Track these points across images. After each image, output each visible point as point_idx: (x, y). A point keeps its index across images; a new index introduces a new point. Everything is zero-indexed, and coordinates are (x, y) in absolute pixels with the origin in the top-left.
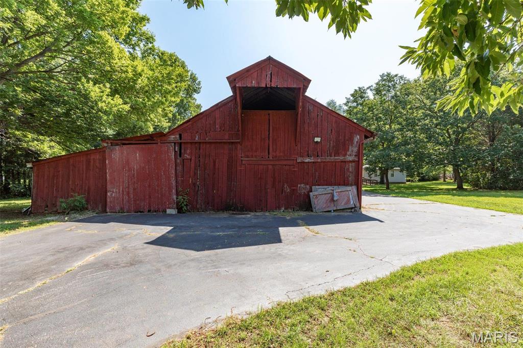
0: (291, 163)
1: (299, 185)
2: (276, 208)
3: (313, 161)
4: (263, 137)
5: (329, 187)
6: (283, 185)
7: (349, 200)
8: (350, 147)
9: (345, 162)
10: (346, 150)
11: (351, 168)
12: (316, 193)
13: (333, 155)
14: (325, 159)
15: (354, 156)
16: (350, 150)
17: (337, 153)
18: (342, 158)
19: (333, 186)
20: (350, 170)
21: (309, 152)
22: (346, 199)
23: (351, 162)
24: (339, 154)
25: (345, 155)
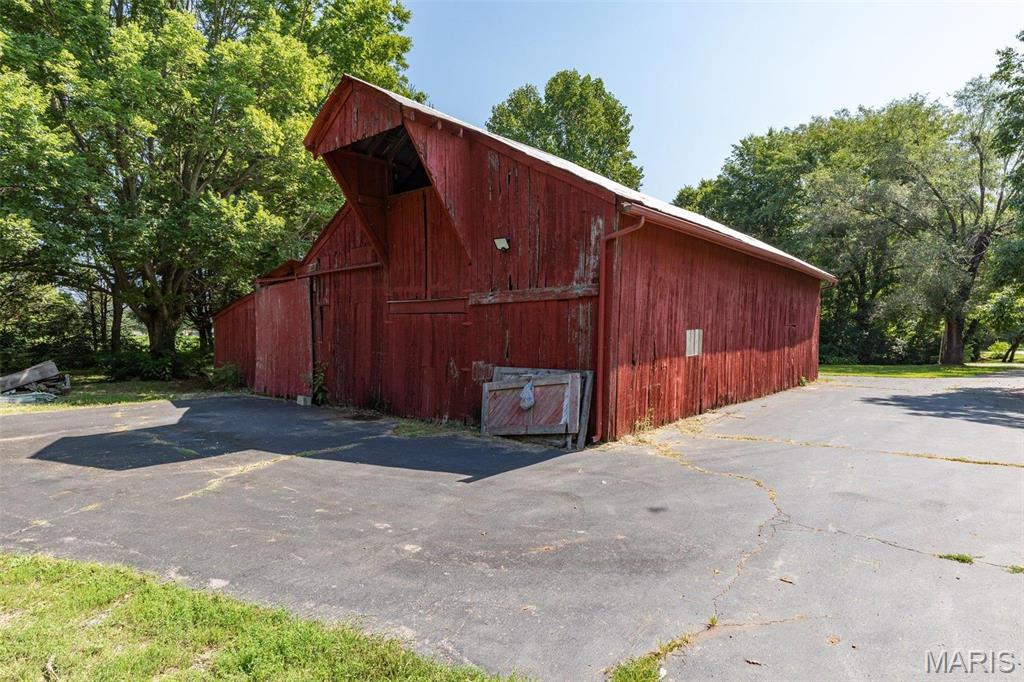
0: (459, 307)
1: (474, 363)
2: (435, 414)
3: (497, 300)
4: (417, 250)
5: (529, 370)
6: (449, 362)
7: (558, 413)
8: (582, 256)
9: (567, 300)
10: (571, 264)
11: (582, 315)
12: (495, 385)
13: (542, 282)
14: (523, 294)
15: (590, 283)
16: (581, 265)
17: (550, 279)
18: (558, 290)
19: (535, 371)
20: (581, 322)
21: (494, 277)
22: (554, 406)
23: (582, 299)
24: (554, 278)
25: (569, 280)
